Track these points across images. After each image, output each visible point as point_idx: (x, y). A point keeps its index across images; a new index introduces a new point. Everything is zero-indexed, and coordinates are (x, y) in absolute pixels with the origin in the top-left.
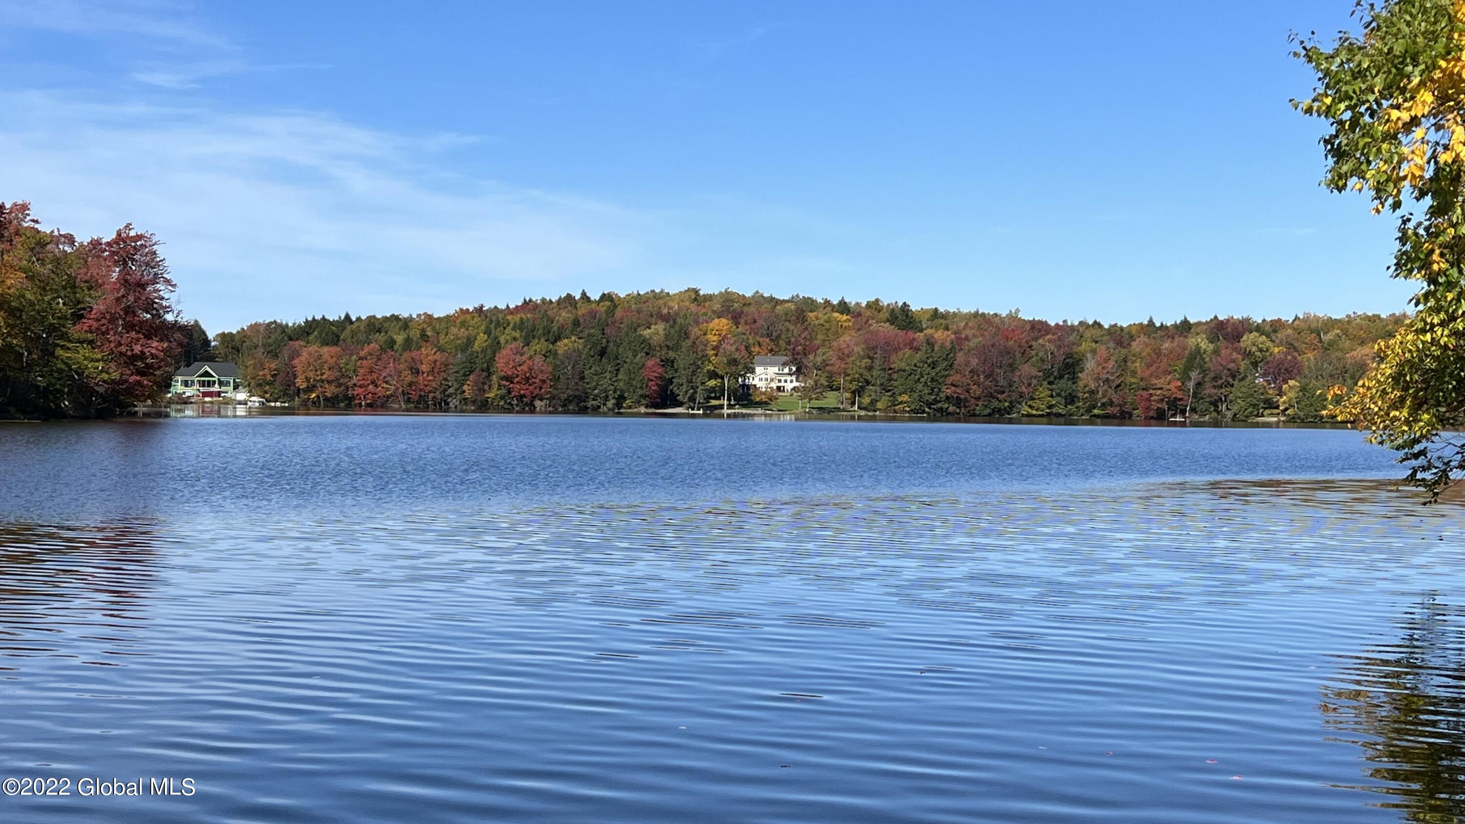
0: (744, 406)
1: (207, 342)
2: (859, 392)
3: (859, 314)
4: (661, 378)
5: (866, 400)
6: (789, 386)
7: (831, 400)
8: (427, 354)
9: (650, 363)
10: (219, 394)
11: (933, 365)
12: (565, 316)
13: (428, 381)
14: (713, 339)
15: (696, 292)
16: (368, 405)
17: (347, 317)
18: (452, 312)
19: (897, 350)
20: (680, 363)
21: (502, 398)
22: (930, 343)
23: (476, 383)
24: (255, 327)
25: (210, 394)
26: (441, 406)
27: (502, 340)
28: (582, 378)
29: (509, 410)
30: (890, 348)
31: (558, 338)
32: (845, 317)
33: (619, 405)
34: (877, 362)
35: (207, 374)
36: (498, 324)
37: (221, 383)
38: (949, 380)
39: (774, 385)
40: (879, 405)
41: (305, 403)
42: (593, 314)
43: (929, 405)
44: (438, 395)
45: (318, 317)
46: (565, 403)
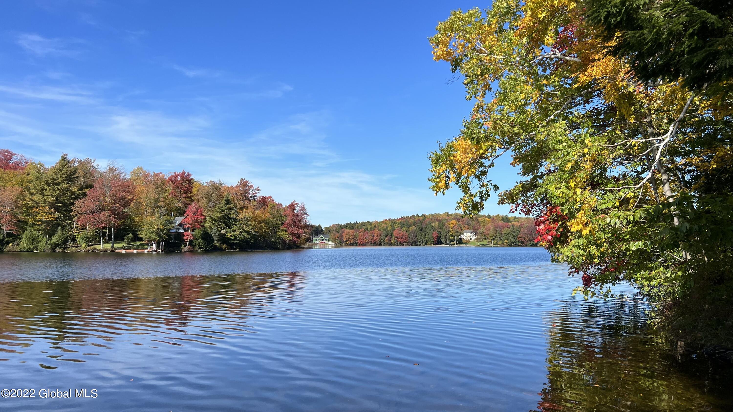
0: (460, 244)
1: (322, 229)
2: (493, 240)
3: (493, 218)
4: (437, 237)
5: (495, 242)
6: (473, 238)
7: (485, 242)
8: (376, 231)
9: (434, 233)
10: (325, 243)
11: (514, 232)
12: (412, 220)
13: (377, 239)
14: (451, 226)
15: (448, 213)
16: (361, 245)
17: (357, 222)
18: (383, 220)
19: (503, 228)
20: (442, 232)
21: (395, 242)
22: (513, 226)
23: (388, 239)
24: (333, 225)
25: (323, 243)
26: (380, 245)
27: (395, 227)
28: (416, 237)
29: (397, 245)
30: (502, 227)
31: (410, 227)
32: (489, 219)
33: (426, 244)
34: (498, 231)
35: (322, 238)
36: (394, 223)
37: (325, 240)
38: (519, 236)
39: (469, 238)
40: (499, 243)
41: (346, 245)
42: (419, 220)
43: (513, 243)
44: (379, 242)
45: (349, 222)
46: (412, 244)
